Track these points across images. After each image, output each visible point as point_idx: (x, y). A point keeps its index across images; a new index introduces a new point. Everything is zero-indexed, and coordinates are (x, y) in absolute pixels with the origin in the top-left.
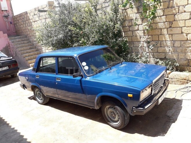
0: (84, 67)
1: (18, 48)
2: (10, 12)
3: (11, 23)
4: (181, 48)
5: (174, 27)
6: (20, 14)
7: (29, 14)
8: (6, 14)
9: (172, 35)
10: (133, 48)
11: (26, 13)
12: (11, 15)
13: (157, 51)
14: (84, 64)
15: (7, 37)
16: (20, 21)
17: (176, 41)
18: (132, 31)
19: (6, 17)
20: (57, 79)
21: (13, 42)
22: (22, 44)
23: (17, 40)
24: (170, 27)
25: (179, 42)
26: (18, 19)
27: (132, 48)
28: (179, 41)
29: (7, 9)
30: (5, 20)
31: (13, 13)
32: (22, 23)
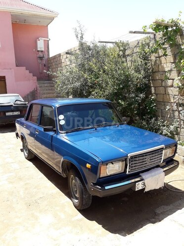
1: (44, 94)
2: (46, 52)
3: (45, 66)
6: (54, 56)
7: (62, 57)
8: (41, 54)
10: (164, 110)
11: (60, 55)
12: (46, 57)
15: (36, 81)
16: (53, 64)
19: (41, 58)
21: (40, 87)
22: (50, 90)
23: (46, 85)
26: (52, 61)
27: (162, 110)
29: (43, 50)
30: (39, 61)
31: (49, 55)
32: (55, 66)
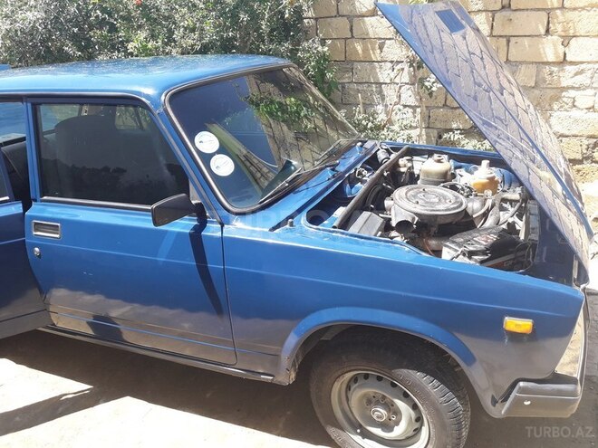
0: (207, 158)
4: (537, 92)
5: (520, 10)
9: (508, 39)
10: (351, 86)
13: (443, 102)
14: (206, 141)
17: (521, 63)
18: (348, 17)
20: (38, 227)
24: (503, 7)
25: (533, 69)
27: (343, 87)
28: (532, 63)
